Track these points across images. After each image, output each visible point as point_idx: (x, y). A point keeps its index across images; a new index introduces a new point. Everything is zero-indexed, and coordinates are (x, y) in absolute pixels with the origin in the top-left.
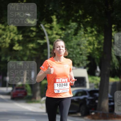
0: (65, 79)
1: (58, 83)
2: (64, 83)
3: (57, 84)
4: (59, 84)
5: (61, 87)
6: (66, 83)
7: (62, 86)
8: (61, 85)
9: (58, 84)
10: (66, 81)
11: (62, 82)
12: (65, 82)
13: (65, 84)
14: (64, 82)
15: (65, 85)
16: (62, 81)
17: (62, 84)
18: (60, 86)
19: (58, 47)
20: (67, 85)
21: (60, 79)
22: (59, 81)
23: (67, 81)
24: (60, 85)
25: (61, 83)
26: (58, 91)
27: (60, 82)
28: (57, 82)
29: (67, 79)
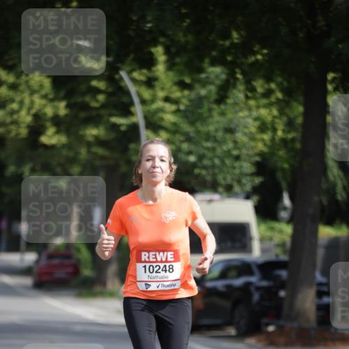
0: (165, 253)
1: (145, 262)
2: (162, 265)
3: (144, 264)
4: (148, 265)
5: (154, 274)
6: (168, 265)
7: (156, 272)
8: (155, 269)
9: (145, 267)
10: (169, 259)
11: (157, 262)
12: (167, 261)
13: (165, 266)
14: (162, 262)
15: (168, 269)
16: (156, 258)
17: (158, 267)
18: (151, 270)
20: (171, 270)
21: (151, 253)
22: (149, 258)
23: (173, 260)
24: (151, 267)
25: (154, 265)
26: (146, 284)
27: (151, 260)
28: (143, 260)
29: (172, 253)
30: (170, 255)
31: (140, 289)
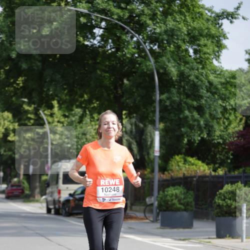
1: (103, 185)
2: (113, 187)
3: (102, 187)
4: (104, 187)
5: (108, 193)
6: (116, 187)
8: (109, 190)
9: (103, 189)
10: (117, 184)
11: (110, 185)
12: (115, 185)
14: (112, 185)
15: (116, 189)
16: (109, 183)
18: (106, 191)
19: (106, 123)
20: (118, 190)
21: (106, 181)
22: (105, 183)
23: (119, 184)
24: (106, 189)
25: (108, 187)
26: (103, 199)
27: (107, 184)
28: (101, 184)
29: (118, 180)
30: (117, 181)
31: (99, 201)
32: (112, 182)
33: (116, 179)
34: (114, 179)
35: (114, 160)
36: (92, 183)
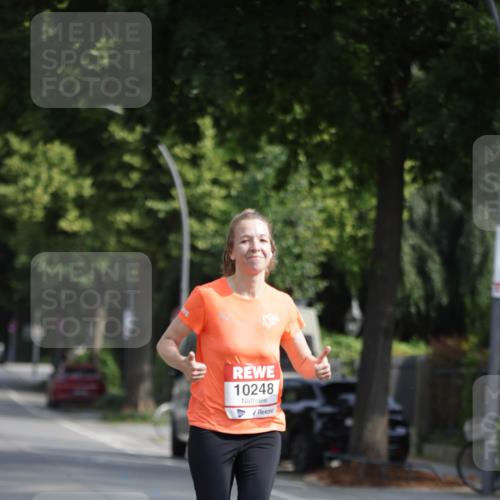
0: (265, 368)
1: (238, 380)
9: (238, 387)
10: (268, 376)
12: (266, 379)
15: (267, 389)
16: (252, 374)
20: (270, 391)
21: (246, 368)
22: (243, 374)
23: (273, 376)
26: (239, 411)
28: (235, 378)
29: (273, 367)
30: (270, 370)
31: (230, 417)
32: (259, 371)
33: (266, 365)
34: (262, 366)
35: (264, 324)
36: (205, 372)
